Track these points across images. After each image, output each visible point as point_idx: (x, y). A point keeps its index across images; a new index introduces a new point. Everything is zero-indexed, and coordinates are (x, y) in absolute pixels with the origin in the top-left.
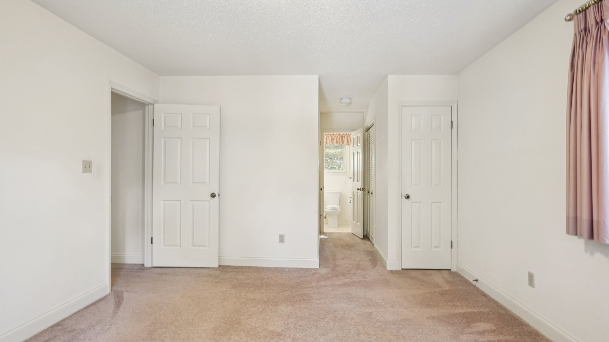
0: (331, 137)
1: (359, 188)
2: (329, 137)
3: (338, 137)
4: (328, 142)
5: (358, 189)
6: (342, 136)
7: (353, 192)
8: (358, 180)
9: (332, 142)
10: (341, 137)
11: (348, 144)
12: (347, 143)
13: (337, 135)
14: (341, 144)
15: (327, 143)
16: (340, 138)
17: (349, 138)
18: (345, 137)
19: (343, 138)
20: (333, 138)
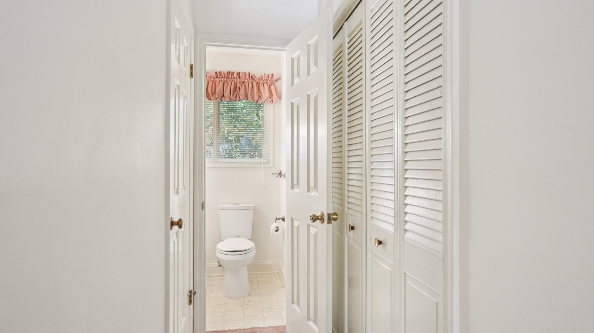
0: (233, 83)
1: (319, 214)
2: (230, 83)
3: (250, 84)
4: (227, 93)
5: (315, 218)
6: (258, 84)
7: (292, 220)
8: (295, 183)
9: (235, 95)
10: (255, 85)
11: (271, 100)
12: (270, 97)
13: (246, 81)
14: (256, 100)
15: (223, 96)
16: (253, 87)
17: (272, 88)
18: (265, 85)
19: (261, 88)
20: (238, 86)
